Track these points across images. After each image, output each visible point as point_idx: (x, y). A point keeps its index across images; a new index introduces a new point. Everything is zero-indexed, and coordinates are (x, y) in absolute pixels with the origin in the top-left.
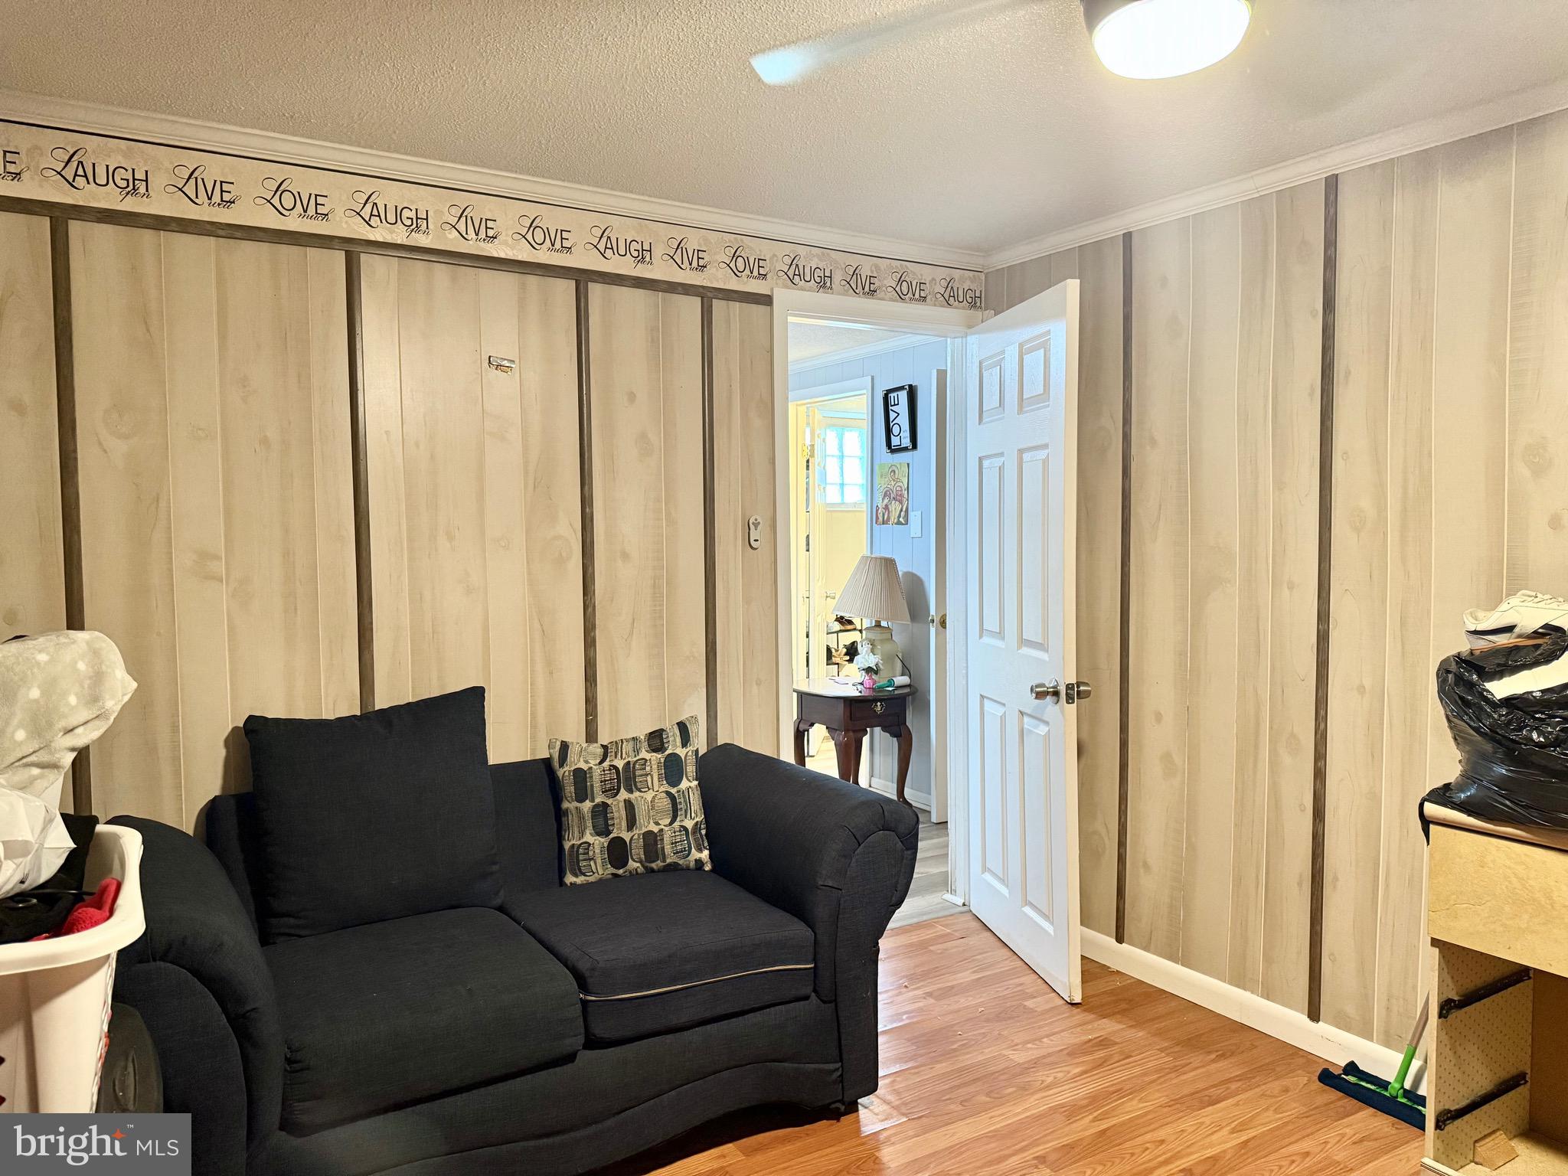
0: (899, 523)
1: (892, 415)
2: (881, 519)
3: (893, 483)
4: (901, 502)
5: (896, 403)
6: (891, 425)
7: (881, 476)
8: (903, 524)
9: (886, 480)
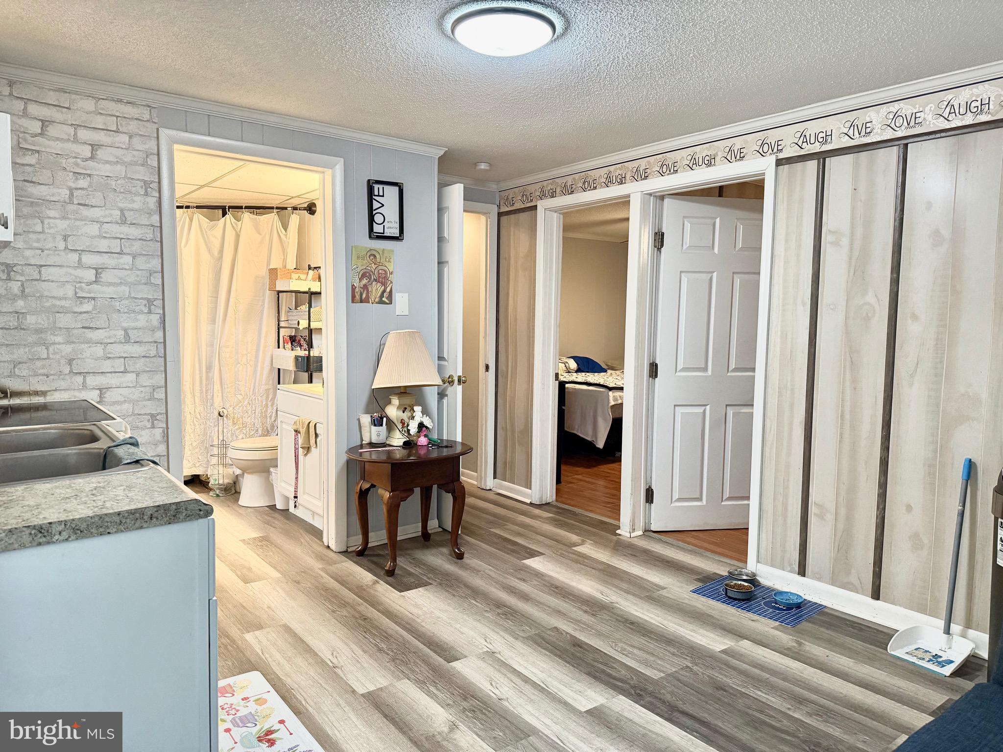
0: (381, 302)
1: (376, 205)
2: (358, 297)
3: (374, 266)
4: (384, 284)
5: (381, 194)
6: (374, 212)
7: (358, 257)
8: (387, 304)
9: (365, 262)
